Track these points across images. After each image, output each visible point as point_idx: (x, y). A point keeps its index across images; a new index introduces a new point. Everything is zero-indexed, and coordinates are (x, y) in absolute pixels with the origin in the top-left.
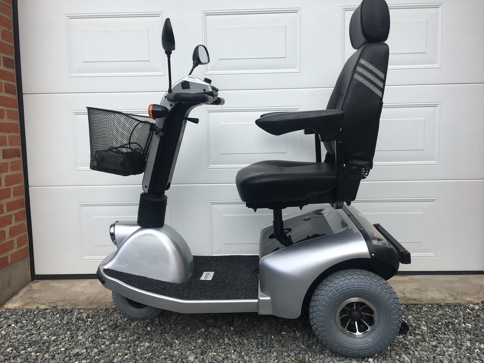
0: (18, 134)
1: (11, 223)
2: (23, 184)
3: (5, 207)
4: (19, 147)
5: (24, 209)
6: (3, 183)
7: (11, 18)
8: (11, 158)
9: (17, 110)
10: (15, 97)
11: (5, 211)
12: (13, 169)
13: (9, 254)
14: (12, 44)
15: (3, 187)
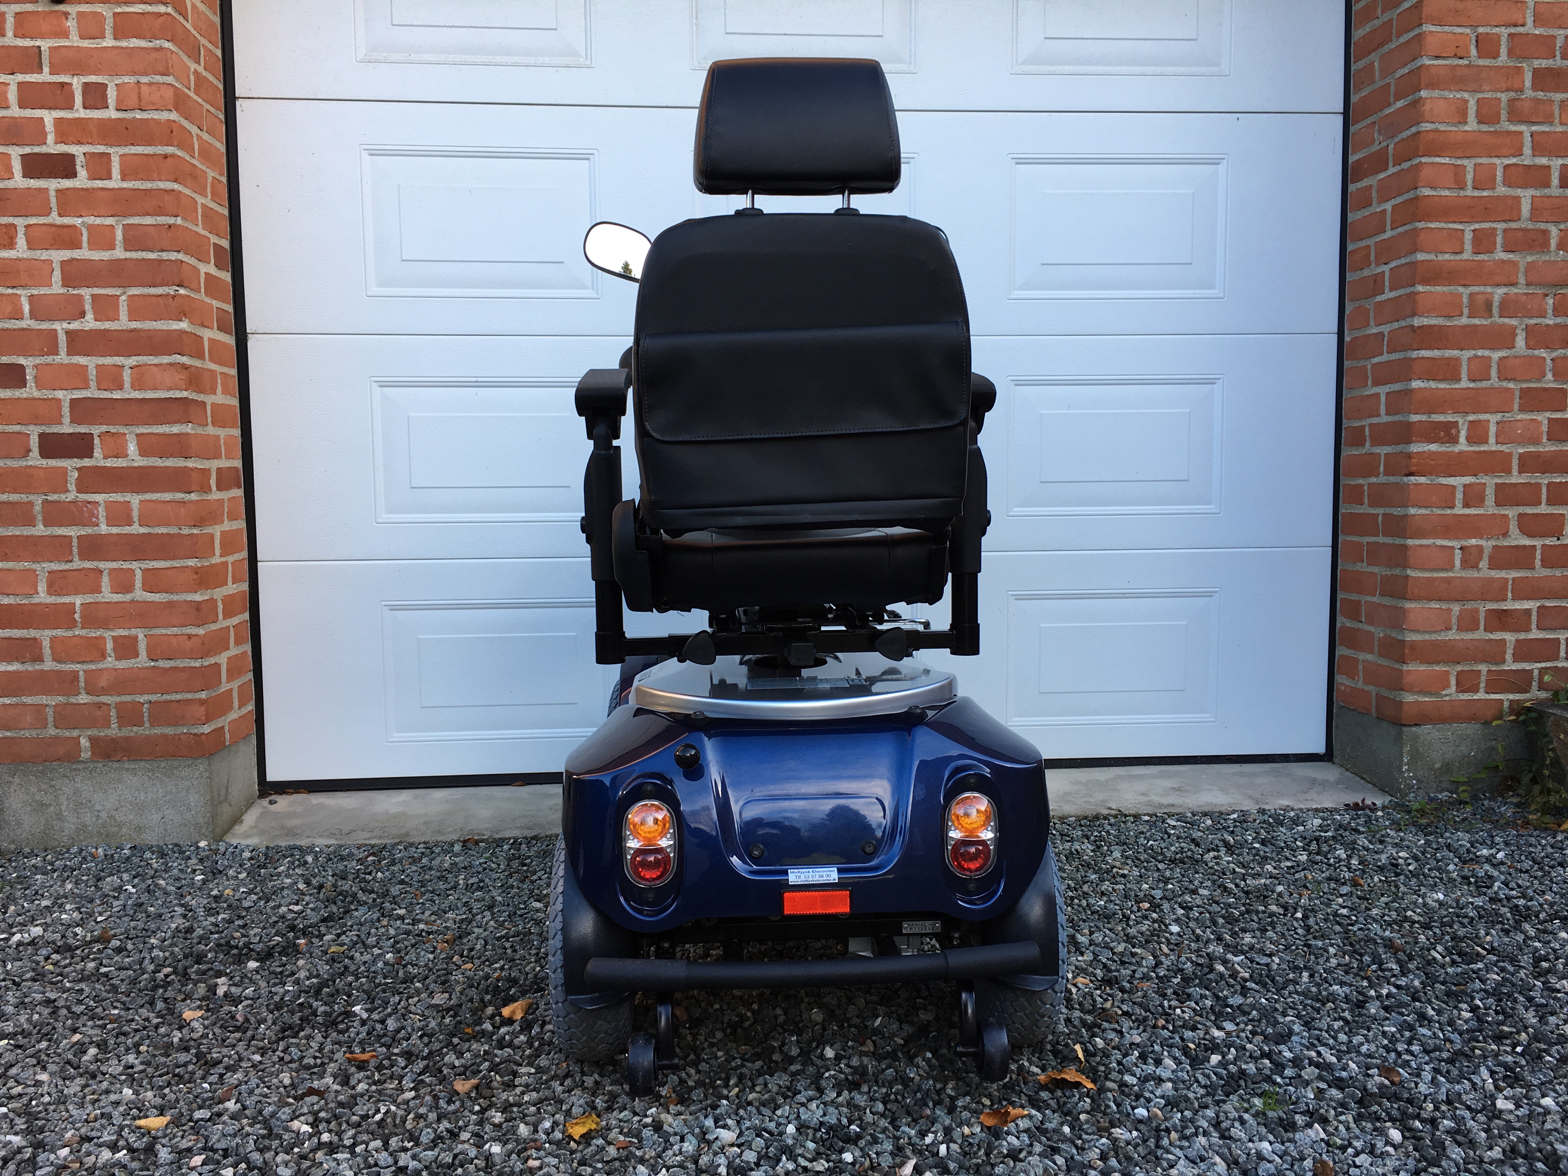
0: (237, 432)
1: (228, 649)
2: (244, 554)
3: (220, 607)
4: (238, 464)
5: (246, 616)
6: (218, 551)
7: (223, 148)
8: (228, 488)
9: (234, 372)
10: (230, 340)
11: (221, 617)
12: (232, 518)
13: (224, 721)
14: (226, 212)
15: (216, 560)
